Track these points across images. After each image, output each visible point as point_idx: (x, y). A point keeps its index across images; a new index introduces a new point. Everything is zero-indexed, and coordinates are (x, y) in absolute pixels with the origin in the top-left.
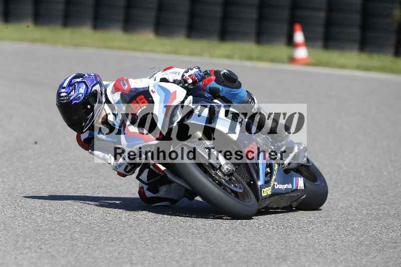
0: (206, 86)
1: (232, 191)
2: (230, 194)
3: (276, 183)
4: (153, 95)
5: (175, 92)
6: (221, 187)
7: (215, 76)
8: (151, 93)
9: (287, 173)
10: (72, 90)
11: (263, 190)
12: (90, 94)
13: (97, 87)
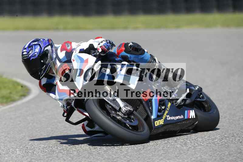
0: (119, 54)
3: (168, 116)
7: (125, 48)
8: (72, 61)
9: (180, 108)
10: (31, 50)
11: (155, 122)
12: (43, 52)
13: (49, 48)
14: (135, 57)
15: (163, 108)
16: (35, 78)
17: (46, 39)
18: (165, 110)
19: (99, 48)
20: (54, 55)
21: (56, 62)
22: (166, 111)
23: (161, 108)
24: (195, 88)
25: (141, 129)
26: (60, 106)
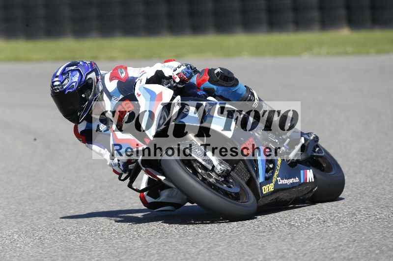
3: (279, 179)
7: (209, 76)
9: (293, 167)
10: (66, 78)
11: (263, 188)
12: (84, 82)
13: (93, 75)
14: (223, 90)
15: (271, 166)
16: (71, 121)
17: (88, 62)
18: (274, 169)
19: (176, 76)
20: (100, 87)
21: (102, 97)
22: (276, 171)
23: (268, 166)
24: (309, 137)
25: (245, 199)
26: (108, 164)
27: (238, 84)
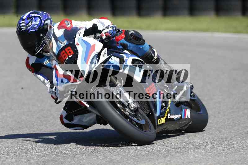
1: (137, 124)
2: (135, 126)
3: (169, 114)
4: (77, 47)
5: (94, 45)
6: (128, 120)
7: (125, 35)
8: (76, 45)
9: (178, 106)
11: (159, 120)
12: (43, 26)
13: (48, 22)
27: (144, 44)
